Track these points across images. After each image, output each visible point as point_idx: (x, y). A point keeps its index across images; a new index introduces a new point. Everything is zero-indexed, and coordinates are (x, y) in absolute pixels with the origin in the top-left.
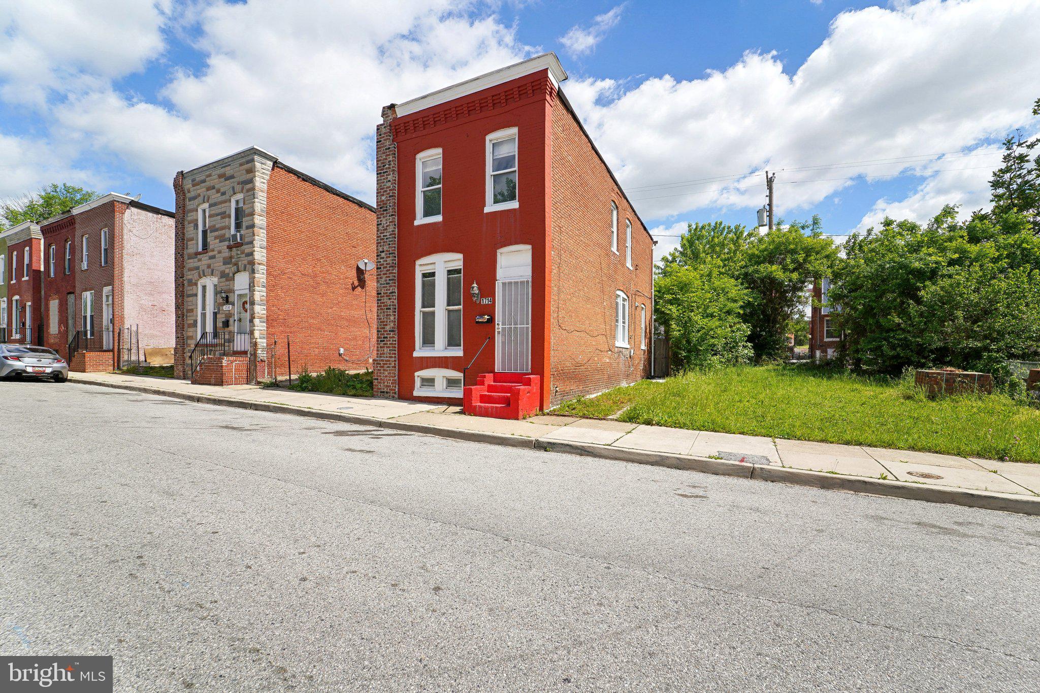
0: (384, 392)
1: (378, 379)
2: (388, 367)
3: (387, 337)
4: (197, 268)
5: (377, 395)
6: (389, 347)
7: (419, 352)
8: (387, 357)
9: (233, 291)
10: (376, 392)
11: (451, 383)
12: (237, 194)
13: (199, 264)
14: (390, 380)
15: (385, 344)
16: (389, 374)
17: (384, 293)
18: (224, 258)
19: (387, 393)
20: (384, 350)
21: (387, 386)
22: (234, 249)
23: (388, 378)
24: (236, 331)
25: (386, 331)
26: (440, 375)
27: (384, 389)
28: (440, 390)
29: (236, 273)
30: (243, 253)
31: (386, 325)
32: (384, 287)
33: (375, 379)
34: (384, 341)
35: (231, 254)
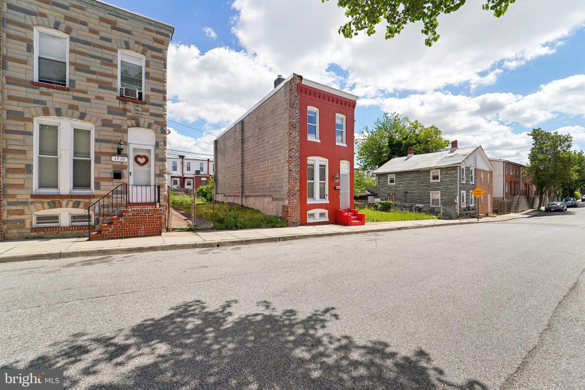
0: (294, 223)
1: (291, 216)
2: (297, 209)
3: (295, 194)
4: (43, 103)
5: (290, 225)
6: (297, 199)
7: (309, 201)
8: (295, 204)
9: (126, 143)
10: (289, 223)
11: (322, 215)
12: (130, 51)
13: (44, 98)
14: (298, 216)
15: (294, 197)
16: (297, 213)
17: (294, 171)
18: (109, 107)
19: (296, 223)
20: (294, 201)
21: (296, 219)
22: (131, 103)
23: (297, 215)
24: (131, 183)
25: (295, 191)
26: (317, 212)
27: (294, 221)
28: (318, 219)
29: (133, 126)
30: (147, 111)
31: (295, 188)
32: (294, 168)
33: (290, 216)
34: (294, 196)
35: (126, 107)
